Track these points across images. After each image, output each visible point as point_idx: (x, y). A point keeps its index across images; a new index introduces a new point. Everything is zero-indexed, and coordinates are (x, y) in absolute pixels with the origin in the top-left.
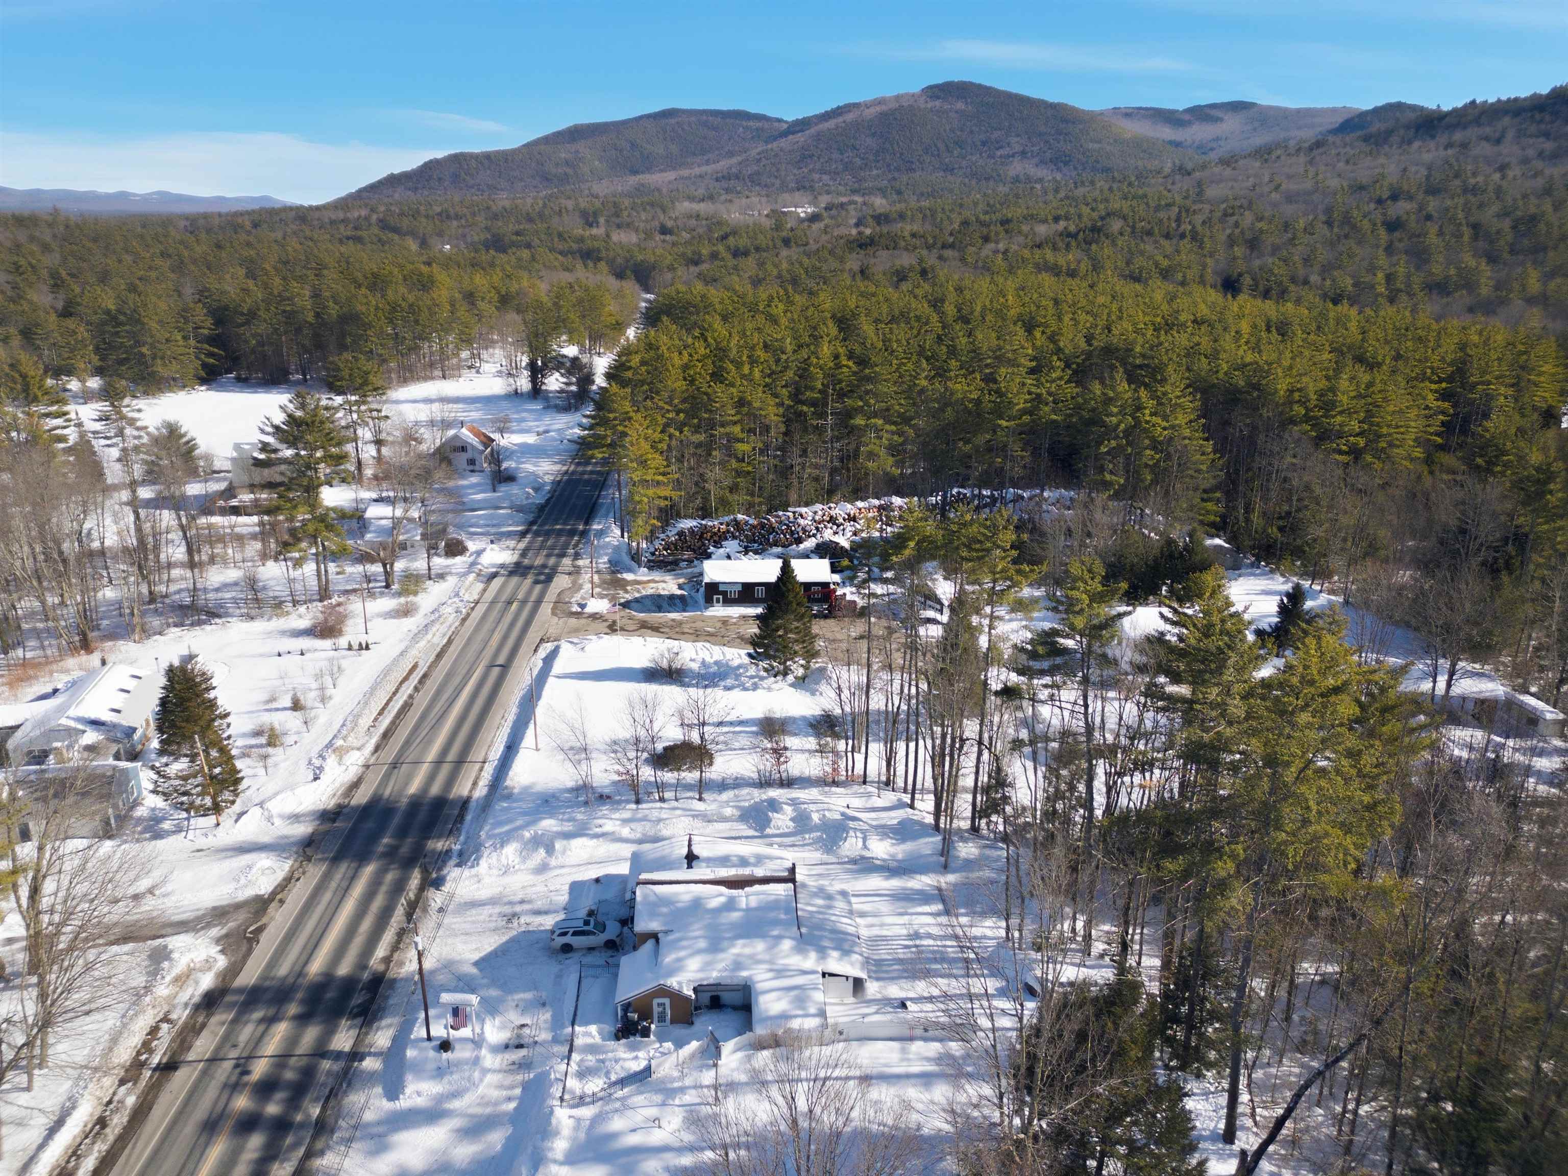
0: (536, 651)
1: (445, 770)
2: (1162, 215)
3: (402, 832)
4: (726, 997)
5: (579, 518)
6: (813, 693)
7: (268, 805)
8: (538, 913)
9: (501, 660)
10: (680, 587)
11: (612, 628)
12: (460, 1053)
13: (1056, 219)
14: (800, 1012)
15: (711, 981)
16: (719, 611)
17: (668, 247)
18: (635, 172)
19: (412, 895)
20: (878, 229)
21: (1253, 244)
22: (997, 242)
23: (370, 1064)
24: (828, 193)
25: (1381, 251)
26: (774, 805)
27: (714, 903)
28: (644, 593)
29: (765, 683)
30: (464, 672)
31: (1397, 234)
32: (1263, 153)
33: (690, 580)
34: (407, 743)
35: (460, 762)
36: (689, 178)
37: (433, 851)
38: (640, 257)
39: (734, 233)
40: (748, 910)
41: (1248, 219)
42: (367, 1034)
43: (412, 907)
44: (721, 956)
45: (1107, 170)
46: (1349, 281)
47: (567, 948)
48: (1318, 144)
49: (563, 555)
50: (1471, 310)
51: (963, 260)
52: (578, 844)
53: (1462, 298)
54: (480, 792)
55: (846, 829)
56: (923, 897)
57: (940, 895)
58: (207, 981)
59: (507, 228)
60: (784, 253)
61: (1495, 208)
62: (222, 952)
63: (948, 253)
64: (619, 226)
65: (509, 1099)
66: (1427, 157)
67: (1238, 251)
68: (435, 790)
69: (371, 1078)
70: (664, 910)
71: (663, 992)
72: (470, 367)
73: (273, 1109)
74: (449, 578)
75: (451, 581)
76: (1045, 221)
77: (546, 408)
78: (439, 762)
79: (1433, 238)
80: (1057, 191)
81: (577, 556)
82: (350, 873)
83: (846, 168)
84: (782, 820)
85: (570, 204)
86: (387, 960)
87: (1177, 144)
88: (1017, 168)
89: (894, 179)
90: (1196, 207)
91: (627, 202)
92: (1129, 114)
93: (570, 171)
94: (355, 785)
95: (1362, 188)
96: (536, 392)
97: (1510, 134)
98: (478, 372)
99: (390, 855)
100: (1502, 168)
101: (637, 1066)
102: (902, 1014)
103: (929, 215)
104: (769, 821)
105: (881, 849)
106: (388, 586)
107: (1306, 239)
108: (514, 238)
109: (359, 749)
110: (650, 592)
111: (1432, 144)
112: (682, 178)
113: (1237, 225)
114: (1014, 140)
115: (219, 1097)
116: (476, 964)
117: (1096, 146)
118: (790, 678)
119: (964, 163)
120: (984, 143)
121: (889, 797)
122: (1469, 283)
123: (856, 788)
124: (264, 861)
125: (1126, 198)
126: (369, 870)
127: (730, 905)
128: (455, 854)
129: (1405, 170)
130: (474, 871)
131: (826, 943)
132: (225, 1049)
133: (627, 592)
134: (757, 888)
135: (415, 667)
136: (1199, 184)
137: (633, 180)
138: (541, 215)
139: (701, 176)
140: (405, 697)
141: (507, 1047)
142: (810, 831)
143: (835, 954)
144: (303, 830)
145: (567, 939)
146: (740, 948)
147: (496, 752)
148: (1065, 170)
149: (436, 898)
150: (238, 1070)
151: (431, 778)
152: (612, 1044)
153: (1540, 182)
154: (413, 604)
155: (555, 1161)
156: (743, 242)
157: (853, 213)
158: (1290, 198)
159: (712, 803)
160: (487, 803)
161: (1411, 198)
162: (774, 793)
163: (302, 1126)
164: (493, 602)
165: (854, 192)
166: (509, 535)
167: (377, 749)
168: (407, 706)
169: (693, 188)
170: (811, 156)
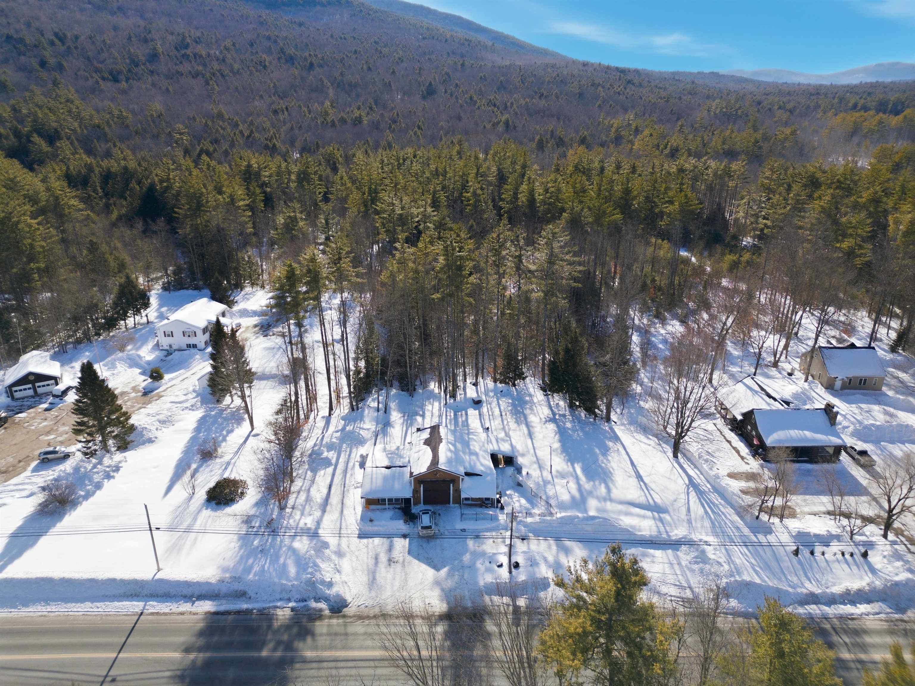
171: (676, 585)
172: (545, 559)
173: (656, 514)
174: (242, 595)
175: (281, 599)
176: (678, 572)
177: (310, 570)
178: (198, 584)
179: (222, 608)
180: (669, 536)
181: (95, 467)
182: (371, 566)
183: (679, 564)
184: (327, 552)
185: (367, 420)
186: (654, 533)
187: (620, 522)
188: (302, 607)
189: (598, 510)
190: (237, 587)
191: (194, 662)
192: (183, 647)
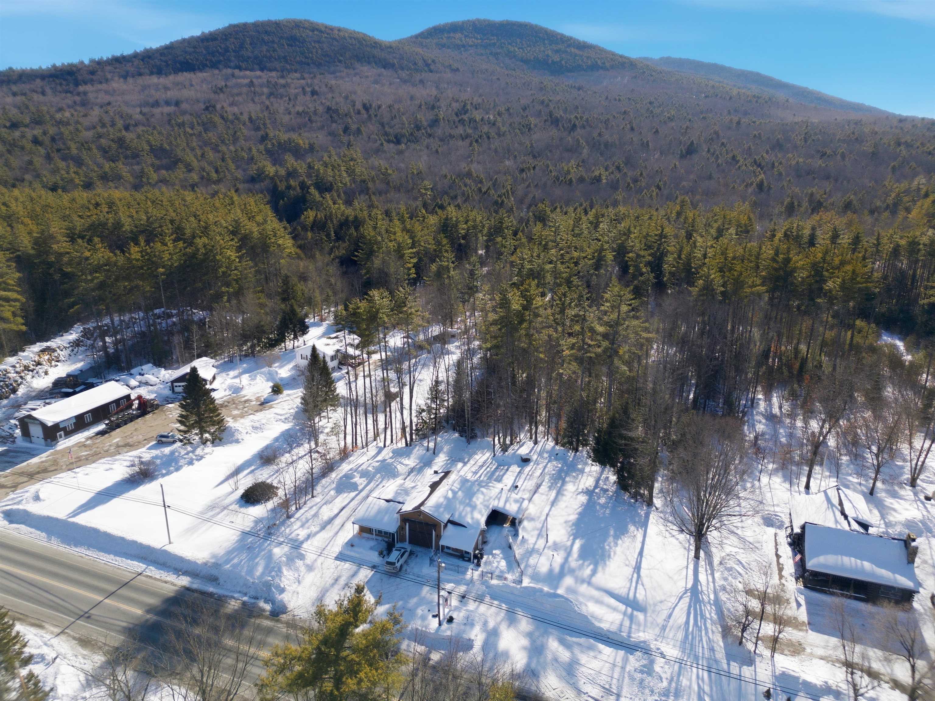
16: (64, 444)
23: (435, 657)
26: (349, 477)
34: (54, 607)
35: (125, 585)
37: (237, 611)
47: (401, 567)
54: (182, 581)
55: (391, 465)
69: (450, 659)
70: (442, 509)
84: (359, 480)
104: (355, 484)
105: (409, 462)
147: (133, 565)
159: (318, 495)
160: (206, 579)
167: (38, 626)
171: (604, 688)
172: (485, 623)
173: (629, 610)
174: (214, 579)
175: (240, 592)
176: (616, 675)
177: (273, 573)
178: (189, 562)
179: (195, 586)
180: (629, 637)
181: (187, 454)
182: (328, 585)
183: (623, 668)
184: (299, 563)
185: (413, 456)
186: (614, 628)
187: (584, 608)
188: (252, 604)
189: (569, 590)
190: (214, 572)
191: (147, 620)
192: (147, 608)
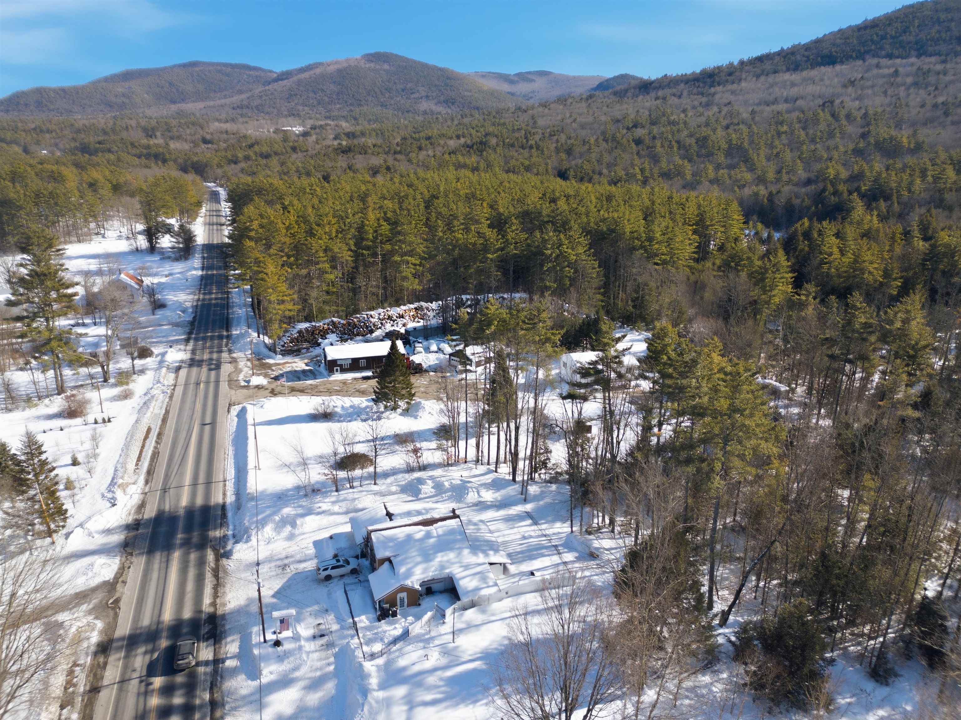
0: (229, 411)
1: (201, 489)
2: (517, 135)
3: (189, 529)
4: (435, 587)
5: (222, 328)
6: (416, 417)
7: (87, 525)
8: (300, 562)
9: (208, 420)
10: (307, 365)
11: (274, 393)
12: (287, 646)
13: (458, 137)
14: (485, 585)
15: (429, 578)
16: (338, 377)
17: (214, 152)
18: (174, 102)
19: (212, 565)
20: (350, 142)
21: (569, 152)
22: (427, 150)
23: (229, 663)
24: (310, 118)
25: (635, 157)
26: (420, 481)
27: (419, 536)
28: (285, 370)
29: (384, 415)
30: (186, 428)
31: (640, 147)
32: (562, 100)
33: (312, 359)
34: (167, 476)
35: (208, 483)
36: (214, 107)
37: (215, 538)
38: (195, 159)
39: (257, 143)
40: (438, 536)
41: (563, 137)
42: (220, 648)
43: (216, 573)
44: (432, 563)
45: (478, 108)
46: (623, 173)
47: (328, 578)
48: (590, 97)
49: (220, 352)
50: (684, 187)
51: (410, 161)
52: (309, 519)
53: (678, 181)
54: (230, 499)
55: (467, 488)
56: (520, 518)
57: (528, 515)
58: (95, 638)
59: (91, 139)
60: (294, 156)
61: (685, 133)
62: (96, 618)
63: (398, 156)
64: (172, 138)
65: (329, 664)
66: (648, 104)
67: (563, 156)
68: (199, 501)
69: (234, 671)
70: (391, 544)
71: (403, 589)
72: (97, 234)
73: (178, 700)
74: (148, 372)
75: (150, 374)
76: (451, 138)
77: (163, 259)
78: (194, 484)
79: (659, 149)
80: (453, 120)
81: (230, 351)
82: (164, 559)
83: (319, 103)
84: (427, 489)
85: (133, 123)
86: (214, 604)
87: (513, 94)
88: (424, 105)
89: (351, 111)
90: (533, 131)
91: (174, 123)
92: (484, 76)
93: (127, 101)
94: (141, 506)
95: (618, 121)
96: (152, 249)
97: (685, 93)
98: (104, 237)
99: (187, 544)
100: (684, 111)
101: (398, 631)
102: (532, 578)
103: (380, 133)
104: (420, 490)
105: (488, 496)
106: (106, 381)
107: (597, 150)
108: (98, 145)
109: (134, 484)
110: (288, 369)
111: (648, 97)
112: (209, 107)
113: (557, 141)
114: (421, 89)
115: (138, 701)
116: (274, 596)
117: (469, 94)
118: (399, 411)
119: (392, 102)
120: (403, 90)
121: (482, 469)
122: (680, 173)
123: (462, 466)
124: (100, 560)
125: (494, 125)
126: (177, 555)
127: (428, 535)
128: (231, 537)
129: (638, 111)
130: (249, 544)
131: (485, 548)
132: (129, 674)
133: (273, 370)
134: (440, 524)
135: (149, 430)
136: (533, 117)
137: (174, 108)
138: (113, 130)
139: (222, 106)
140: (152, 449)
141: (314, 637)
142: (445, 493)
143: (491, 553)
144: (118, 538)
145: (328, 572)
146: (440, 558)
147: (231, 473)
148: (453, 107)
149: (230, 564)
150: (143, 684)
151: (193, 495)
152: (377, 624)
153: (703, 119)
154: (129, 390)
155: (374, 690)
156: (265, 149)
157: (330, 131)
158: (583, 126)
159: (382, 485)
160: (238, 505)
161: (643, 127)
162: (417, 475)
163: (201, 706)
164: (186, 384)
165: (327, 118)
166: (177, 342)
167: (147, 482)
168: (155, 455)
169: (217, 114)
170: (296, 95)
177: (260, 525)
182: (277, 557)
185: (501, 492)
188: (227, 539)
